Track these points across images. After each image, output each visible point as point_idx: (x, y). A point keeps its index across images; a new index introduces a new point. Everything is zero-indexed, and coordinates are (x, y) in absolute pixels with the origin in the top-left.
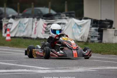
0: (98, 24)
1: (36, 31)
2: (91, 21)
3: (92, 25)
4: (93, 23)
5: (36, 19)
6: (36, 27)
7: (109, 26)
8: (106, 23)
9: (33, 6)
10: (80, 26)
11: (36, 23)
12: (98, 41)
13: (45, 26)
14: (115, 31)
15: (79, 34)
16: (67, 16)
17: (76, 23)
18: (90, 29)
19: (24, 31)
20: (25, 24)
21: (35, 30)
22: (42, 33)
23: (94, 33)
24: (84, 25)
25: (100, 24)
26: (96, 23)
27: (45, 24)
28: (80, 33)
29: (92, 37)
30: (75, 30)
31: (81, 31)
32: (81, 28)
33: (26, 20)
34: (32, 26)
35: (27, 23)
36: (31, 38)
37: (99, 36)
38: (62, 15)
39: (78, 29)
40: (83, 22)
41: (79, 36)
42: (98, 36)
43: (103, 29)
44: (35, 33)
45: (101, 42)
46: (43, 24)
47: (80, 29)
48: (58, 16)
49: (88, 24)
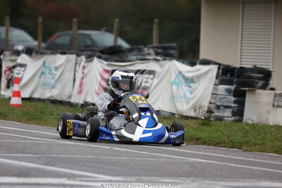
0: (234, 77)
1: (83, 86)
2: (219, 69)
3: (219, 78)
4: (222, 73)
5: (83, 58)
6: (83, 78)
7: (260, 83)
8: (253, 75)
9: (75, 27)
10: (189, 81)
11: (84, 67)
12: (233, 118)
13: (106, 76)
14: (275, 95)
15: (189, 99)
16: (157, 54)
17: (180, 73)
18: (215, 89)
19: (53, 87)
20: (56, 68)
21: (81, 85)
22: (98, 94)
23: (225, 98)
24: (199, 77)
25: (239, 77)
26: (229, 75)
27: (107, 71)
28: (189, 95)
29: (218, 107)
30: (178, 89)
31: (191, 93)
32: (192, 84)
33: (61, 59)
34: (75, 75)
35: (61, 66)
36: (70, 104)
37: (236, 105)
38: (146, 50)
39: (186, 88)
40: (199, 70)
41: (188, 103)
42: (233, 105)
43: (246, 89)
44: (80, 92)
45: (241, 121)
46: (101, 70)
47: (190, 87)
48: (135, 52)
49: (209, 75)
